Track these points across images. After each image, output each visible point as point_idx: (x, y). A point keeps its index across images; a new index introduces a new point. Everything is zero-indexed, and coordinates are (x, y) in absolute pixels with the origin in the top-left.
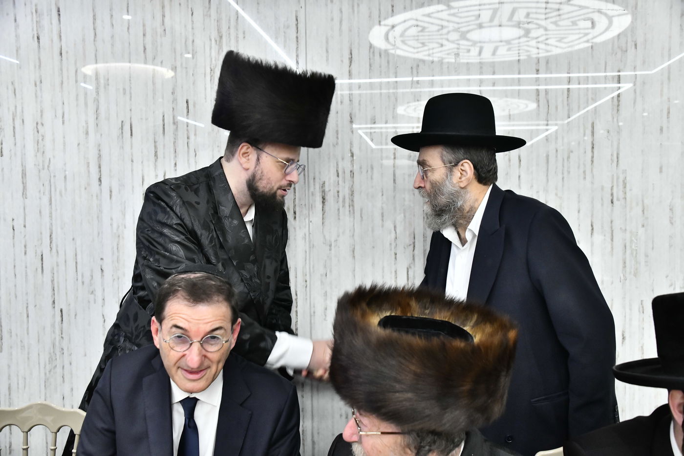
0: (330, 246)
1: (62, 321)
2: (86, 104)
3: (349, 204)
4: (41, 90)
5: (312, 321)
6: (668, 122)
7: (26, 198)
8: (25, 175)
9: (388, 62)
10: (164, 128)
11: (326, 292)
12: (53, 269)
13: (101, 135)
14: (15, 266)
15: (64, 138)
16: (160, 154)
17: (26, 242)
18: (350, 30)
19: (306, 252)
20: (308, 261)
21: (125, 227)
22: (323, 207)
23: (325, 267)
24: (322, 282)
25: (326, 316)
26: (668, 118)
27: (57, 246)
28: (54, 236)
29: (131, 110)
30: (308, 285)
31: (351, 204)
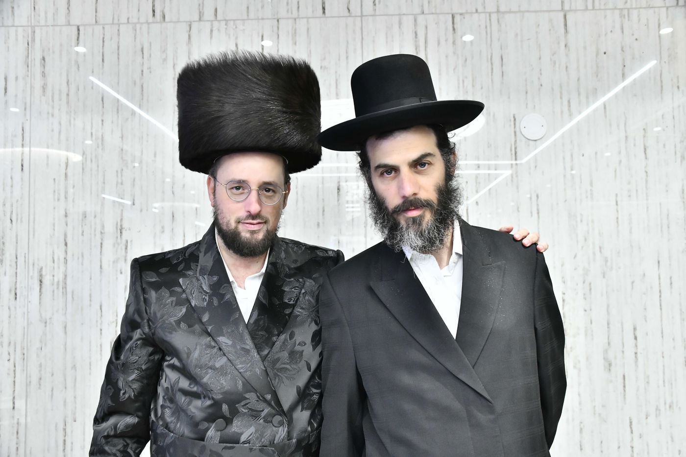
0: (46, 323)
3: (63, 286)
5: (28, 390)
6: (324, 218)
9: (98, 166)
11: (41, 363)
18: (67, 140)
19: (24, 328)
20: (26, 337)
22: (40, 289)
23: (41, 342)
24: (38, 355)
25: (40, 385)
26: (323, 215)
30: (25, 358)
31: (64, 286)
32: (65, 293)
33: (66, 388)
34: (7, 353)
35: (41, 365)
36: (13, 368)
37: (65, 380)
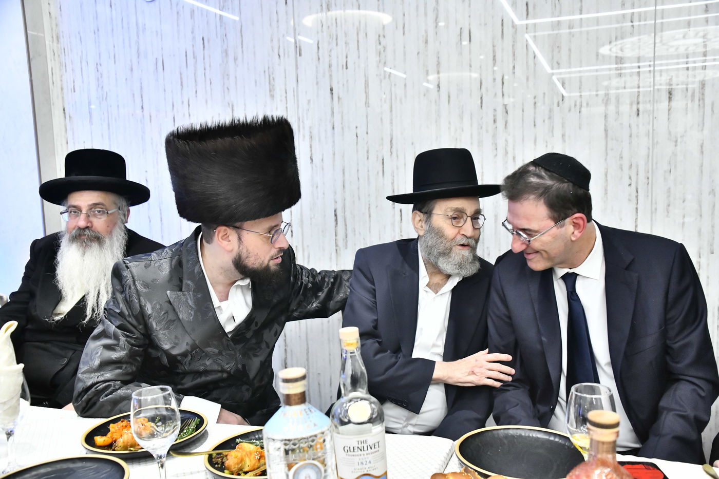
0: (676, 141)
1: (402, 220)
2: (426, 14)
3: (699, 98)
4: (383, 3)
5: (654, 218)
7: (368, 107)
8: (368, 85)
10: (503, 32)
11: (670, 188)
12: (393, 172)
13: (440, 43)
14: (358, 170)
15: (404, 47)
16: (498, 57)
17: (368, 147)
19: (649, 148)
20: (650, 158)
21: (463, 130)
22: (669, 103)
23: (670, 163)
24: (665, 179)
25: (668, 212)
27: (397, 151)
28: (394, 141)
29: (470, 17)
30: (650, 182)
31: (701, 97)
32: (702, 105)
33: (701, 216)
34: (628, 177)
35: (669, 190)
36: (634, 194)
37: (700, 207)
